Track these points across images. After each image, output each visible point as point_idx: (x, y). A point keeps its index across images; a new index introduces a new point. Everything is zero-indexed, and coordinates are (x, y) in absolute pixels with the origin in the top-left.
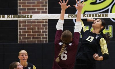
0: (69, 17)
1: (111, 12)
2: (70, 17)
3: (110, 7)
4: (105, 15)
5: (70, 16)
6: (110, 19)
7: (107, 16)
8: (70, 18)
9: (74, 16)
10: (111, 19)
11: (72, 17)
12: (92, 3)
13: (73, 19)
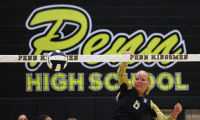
0: (19, 59)
1: (82, 54)
2: (22, 59)
3: (81, 46)
4: (73, 58)
5: (22, 57)
6: (80, 63)
7: (76, 58)
8: (22, 61)
9: (27, 58)
10: (83, 64)
11: (24, 60)
12: (53, 40)
13: (24, 63)
